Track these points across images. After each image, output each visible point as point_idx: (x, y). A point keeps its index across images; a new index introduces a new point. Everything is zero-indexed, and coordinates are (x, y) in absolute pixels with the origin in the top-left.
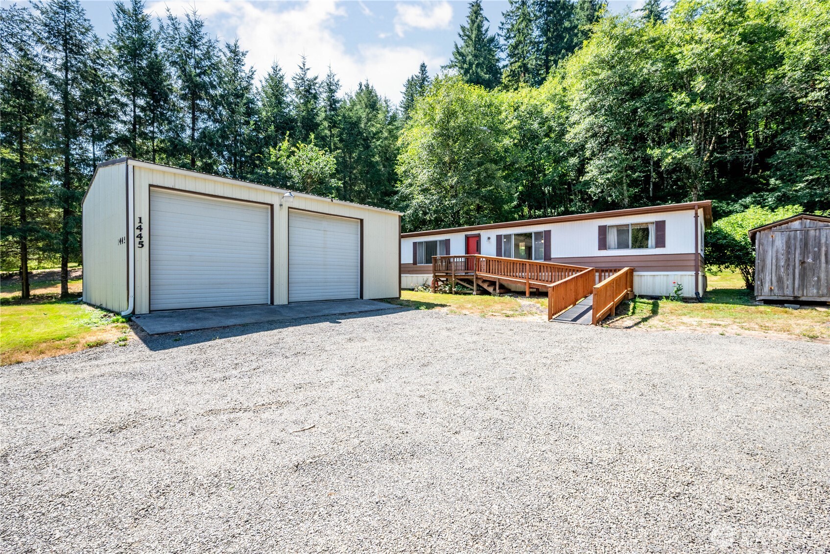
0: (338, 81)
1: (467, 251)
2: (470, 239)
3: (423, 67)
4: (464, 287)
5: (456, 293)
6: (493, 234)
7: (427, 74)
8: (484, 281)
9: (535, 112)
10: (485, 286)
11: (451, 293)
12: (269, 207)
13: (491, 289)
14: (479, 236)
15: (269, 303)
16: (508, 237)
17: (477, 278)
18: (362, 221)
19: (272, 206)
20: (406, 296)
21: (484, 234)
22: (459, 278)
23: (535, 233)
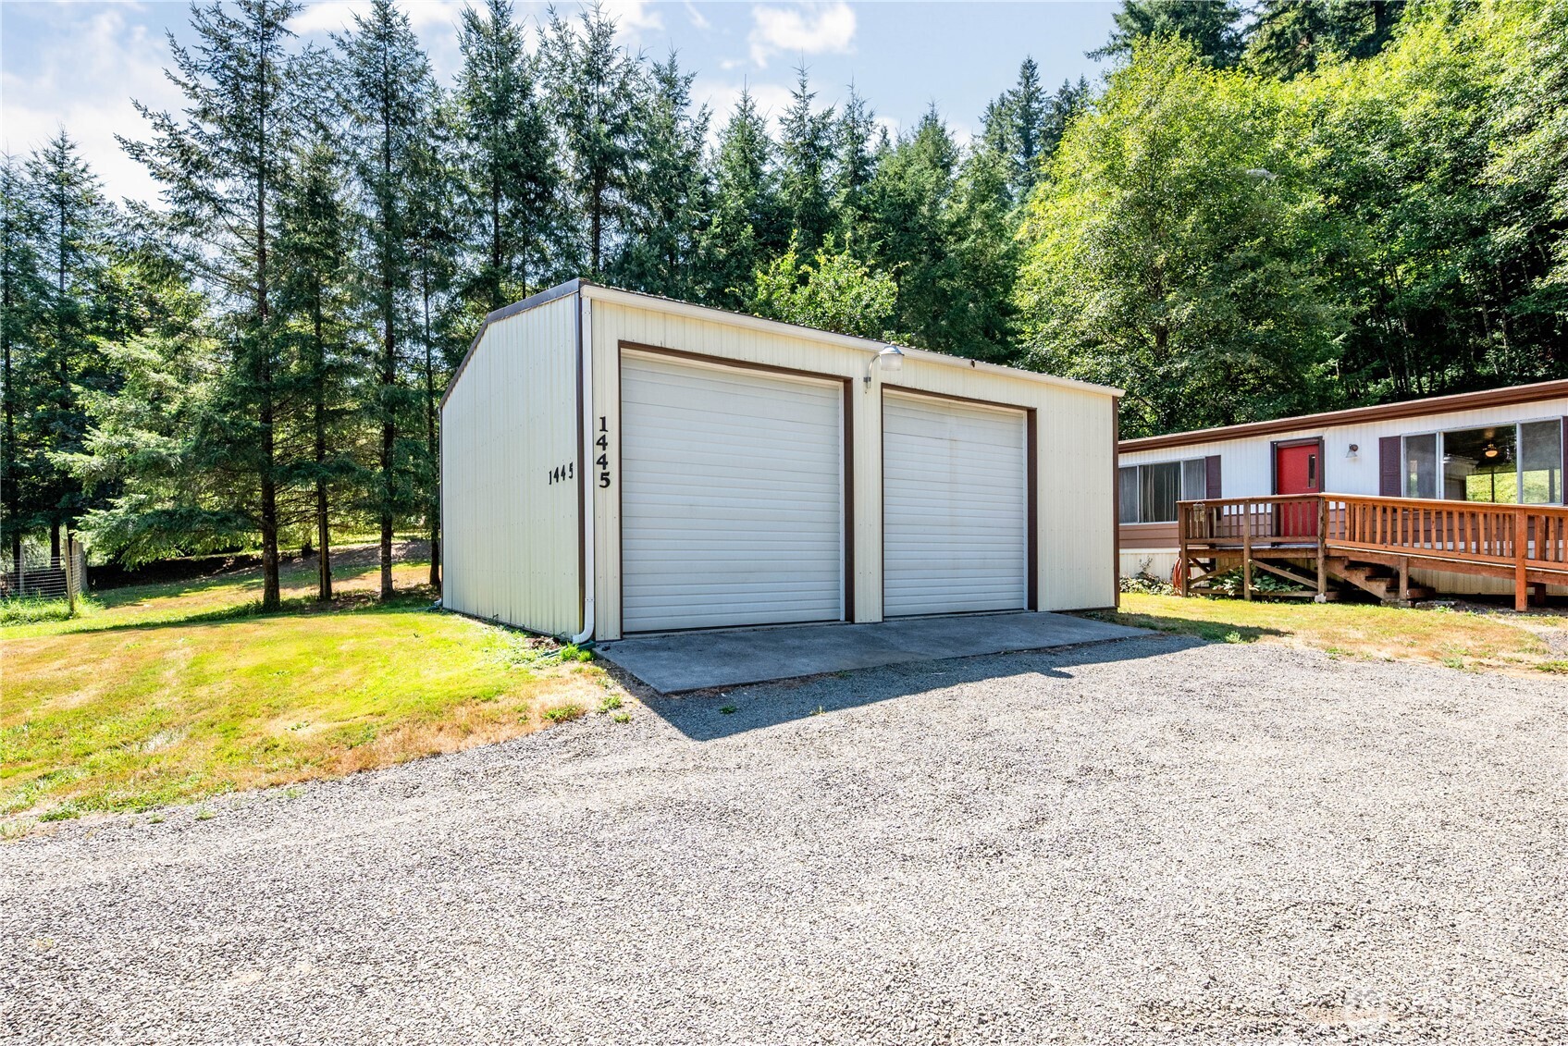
0: (871, 115)
1: (1278, 485)
2: (1287, 455)
3: (1029, 70)
4: (1280, 580)
5: (1256, 597)
6: (1369, 436)
7: (1039, 84)
8: (1354, 566)
9: (1370, 123)
10: (1358, 579)
11: (1239, 596)
12: (841, 384)
13: (1379, 588)
14: (1318, 444)
15: (842, 617)
16: (1422, 444)
17: (1327, 557)
18: (1032, 413)
19: (848, 382)
20: (1133, 603)
21: (1336, 440)
22: (1259, 555)
23: (1523, 426)
